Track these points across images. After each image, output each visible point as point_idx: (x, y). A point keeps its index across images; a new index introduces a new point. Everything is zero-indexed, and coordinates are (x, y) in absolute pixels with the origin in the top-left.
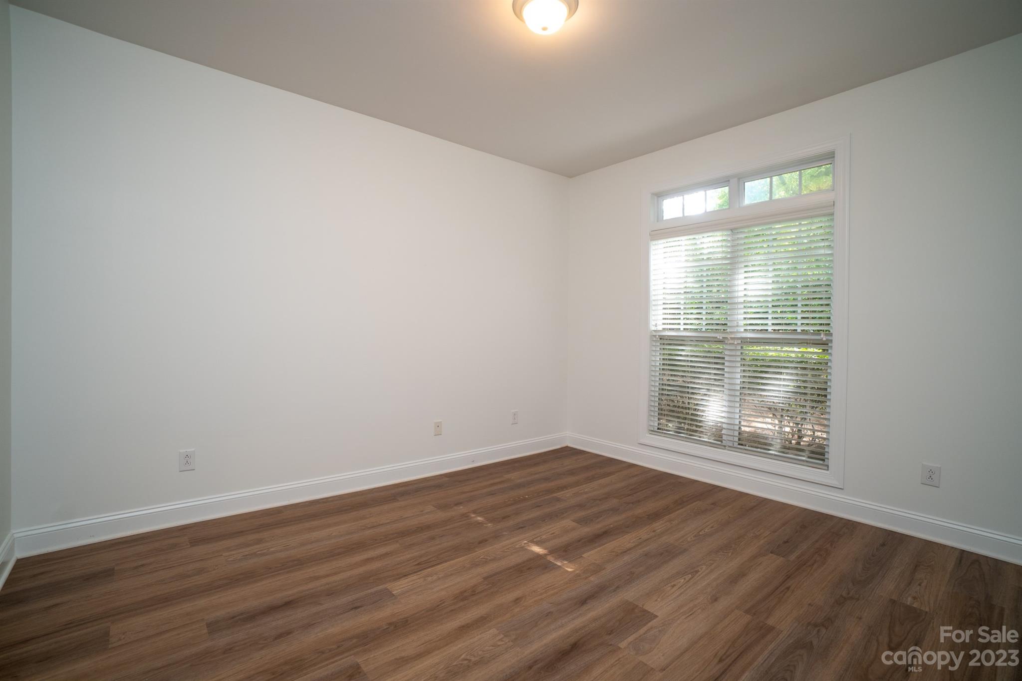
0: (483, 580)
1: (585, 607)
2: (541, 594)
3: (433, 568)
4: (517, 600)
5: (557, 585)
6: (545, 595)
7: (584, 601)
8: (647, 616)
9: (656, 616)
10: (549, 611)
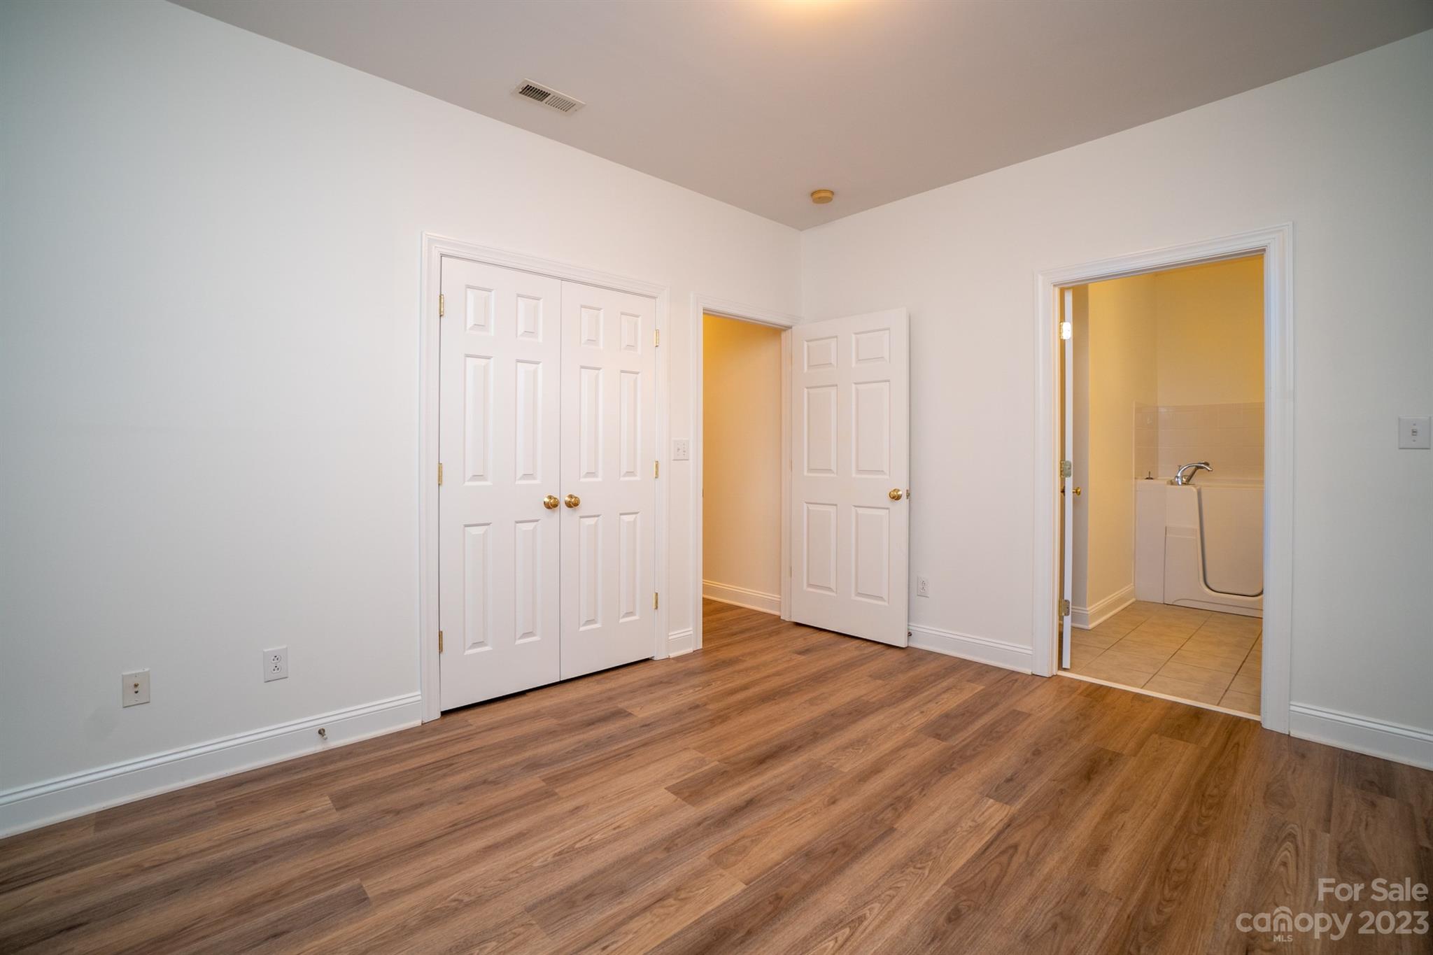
0: (895, 826)
1: (748, 797)
2: (805, 810)
3: (984, 842)
4: (833, 802)
5: (786, 824)
6: (801, 809)
7: (750, 804)
8: (676, 790)
9: (666, 789)
10: (792, 791)
